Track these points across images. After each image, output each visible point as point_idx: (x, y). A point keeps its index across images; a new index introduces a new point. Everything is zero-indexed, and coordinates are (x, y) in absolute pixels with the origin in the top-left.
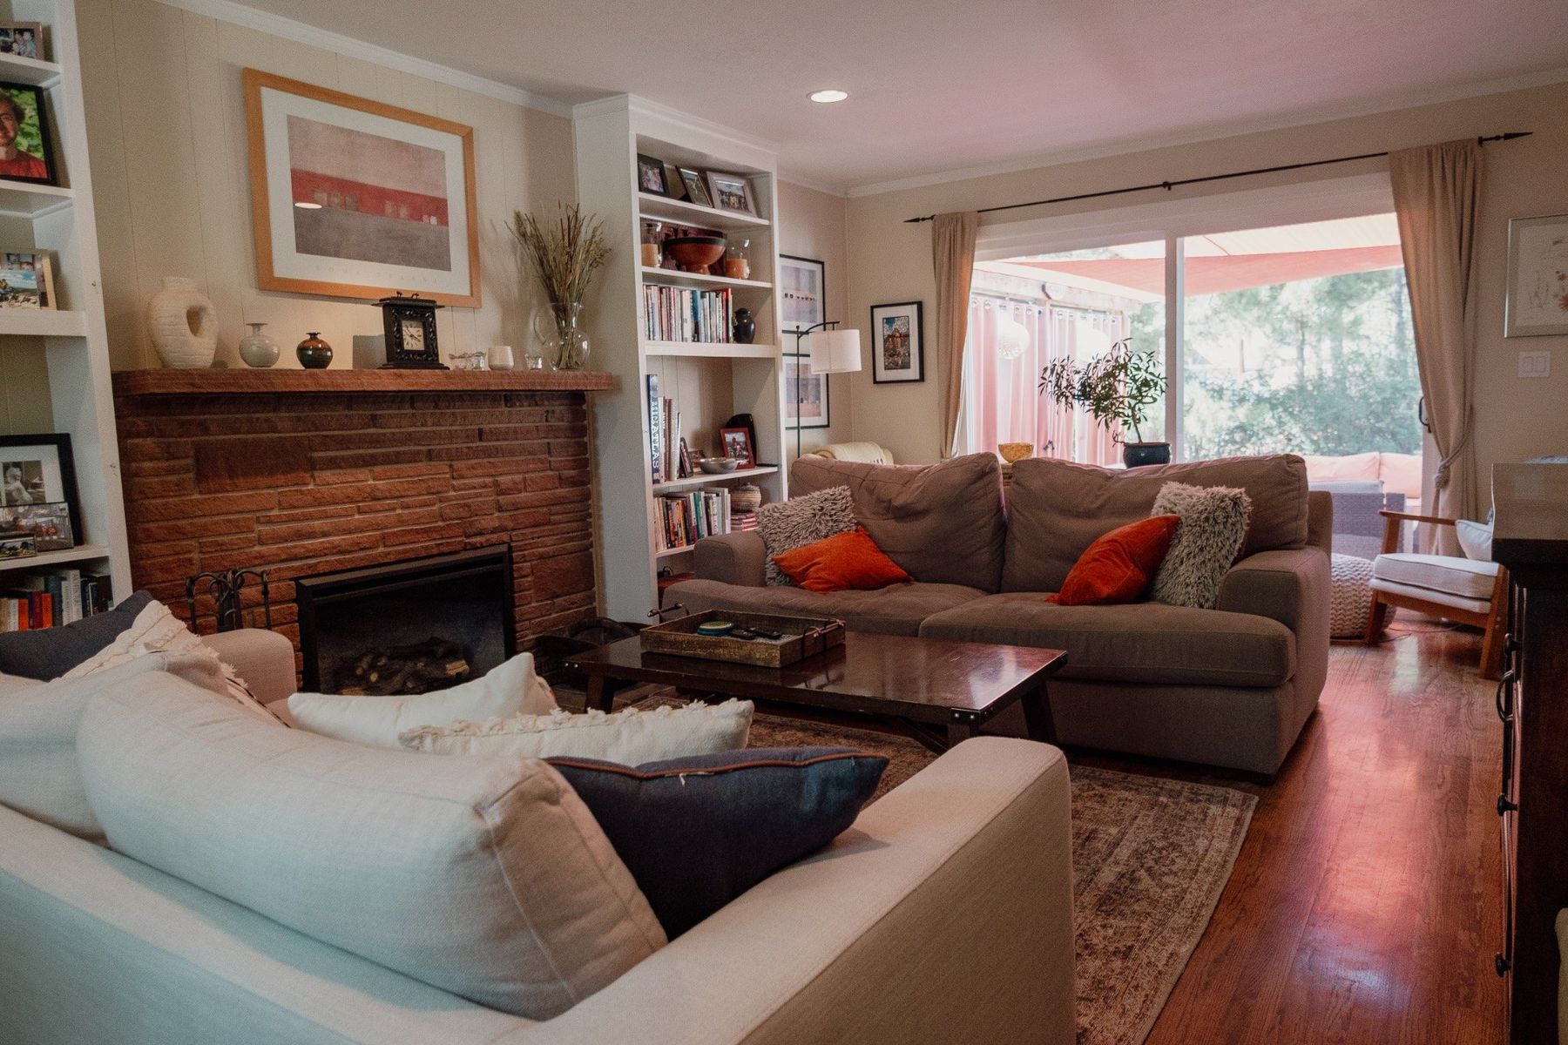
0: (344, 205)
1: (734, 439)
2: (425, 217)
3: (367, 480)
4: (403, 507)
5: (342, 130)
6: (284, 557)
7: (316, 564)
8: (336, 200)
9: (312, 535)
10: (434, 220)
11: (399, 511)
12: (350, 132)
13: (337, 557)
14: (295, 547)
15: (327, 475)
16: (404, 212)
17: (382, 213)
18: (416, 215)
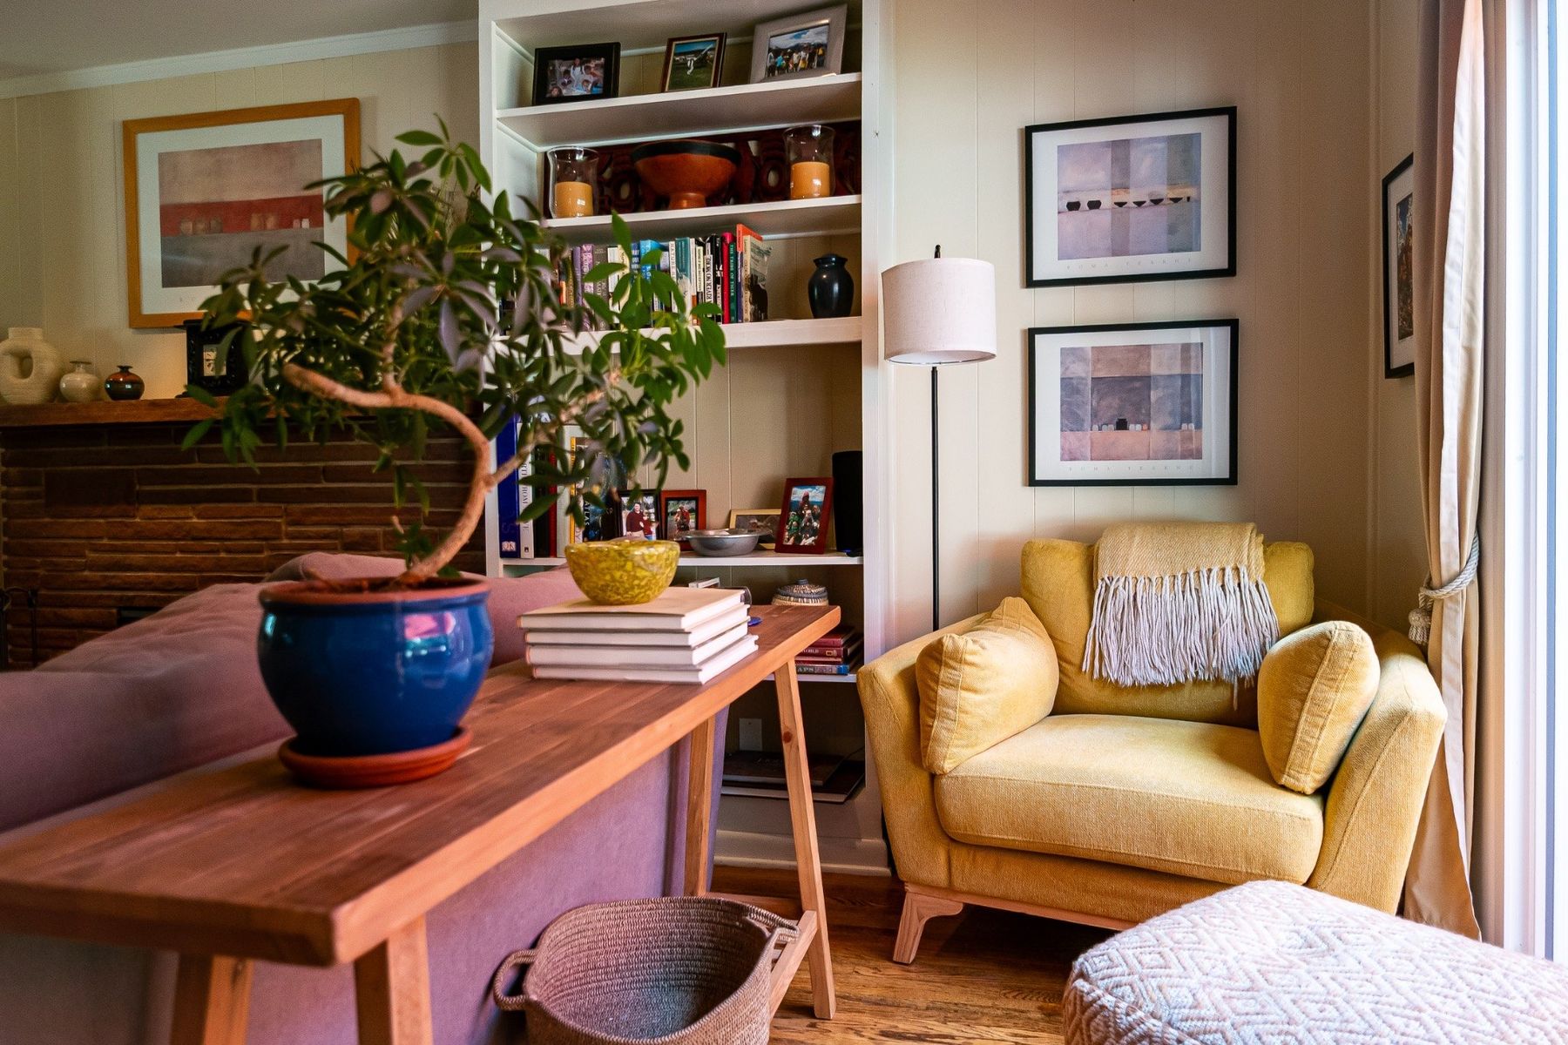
0: (209, 230)
1: (806, 497)
2: (296, 223)
3: (191, 518)
4: (229, 551)
5: (209, 151)
6: (104, 585)
7: (134, 597)
8: (201, 226)
9: (129, 568)
10: (306, 223)
11: (223, 555)
12: (217, 150)
13: (153, 594)
14: (114, 577)
15: (147, 509)
16: (271, 222)
17: (247, 228)
18: (285, 223)
